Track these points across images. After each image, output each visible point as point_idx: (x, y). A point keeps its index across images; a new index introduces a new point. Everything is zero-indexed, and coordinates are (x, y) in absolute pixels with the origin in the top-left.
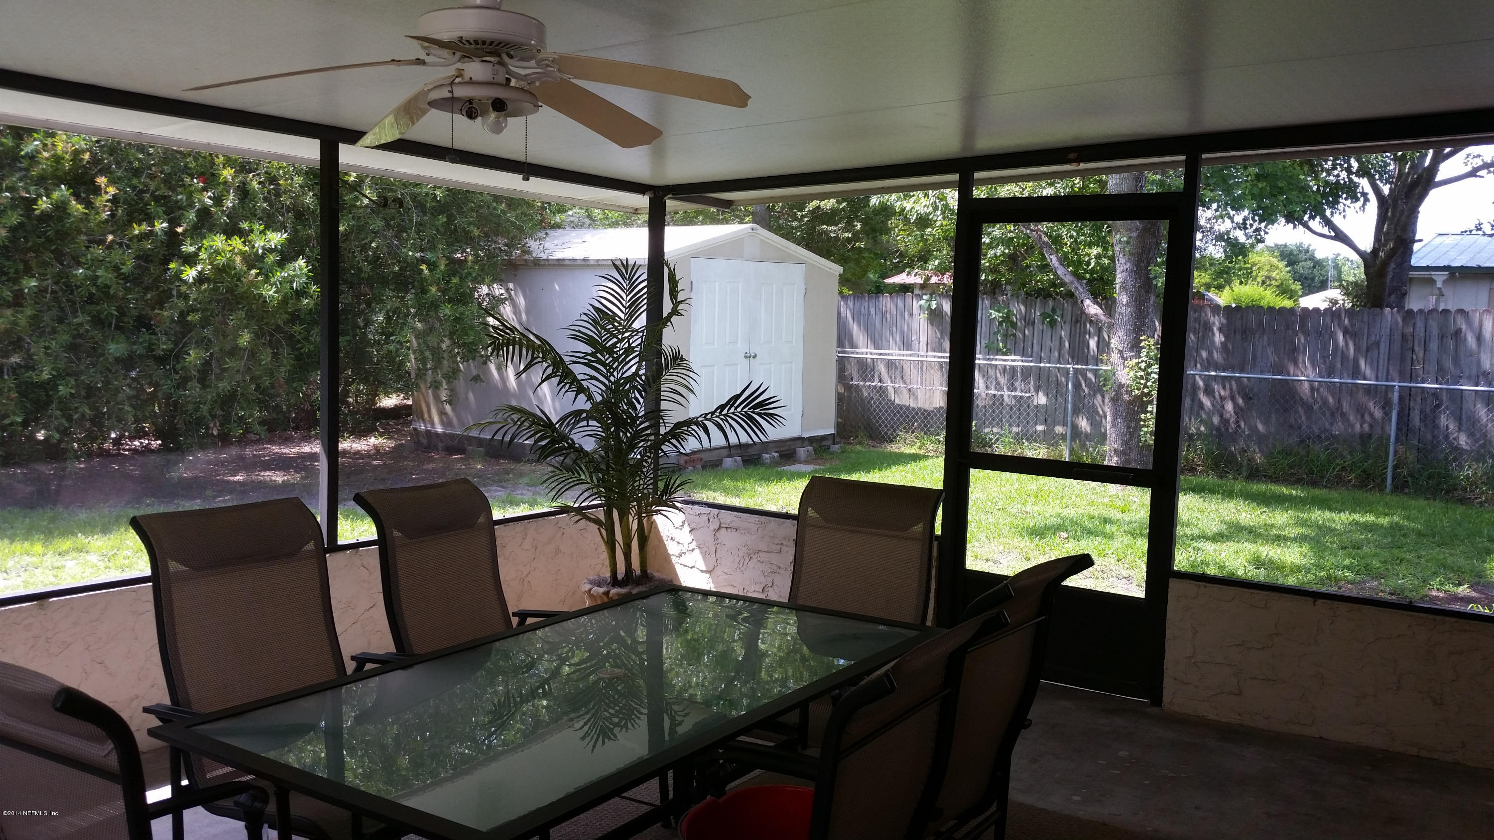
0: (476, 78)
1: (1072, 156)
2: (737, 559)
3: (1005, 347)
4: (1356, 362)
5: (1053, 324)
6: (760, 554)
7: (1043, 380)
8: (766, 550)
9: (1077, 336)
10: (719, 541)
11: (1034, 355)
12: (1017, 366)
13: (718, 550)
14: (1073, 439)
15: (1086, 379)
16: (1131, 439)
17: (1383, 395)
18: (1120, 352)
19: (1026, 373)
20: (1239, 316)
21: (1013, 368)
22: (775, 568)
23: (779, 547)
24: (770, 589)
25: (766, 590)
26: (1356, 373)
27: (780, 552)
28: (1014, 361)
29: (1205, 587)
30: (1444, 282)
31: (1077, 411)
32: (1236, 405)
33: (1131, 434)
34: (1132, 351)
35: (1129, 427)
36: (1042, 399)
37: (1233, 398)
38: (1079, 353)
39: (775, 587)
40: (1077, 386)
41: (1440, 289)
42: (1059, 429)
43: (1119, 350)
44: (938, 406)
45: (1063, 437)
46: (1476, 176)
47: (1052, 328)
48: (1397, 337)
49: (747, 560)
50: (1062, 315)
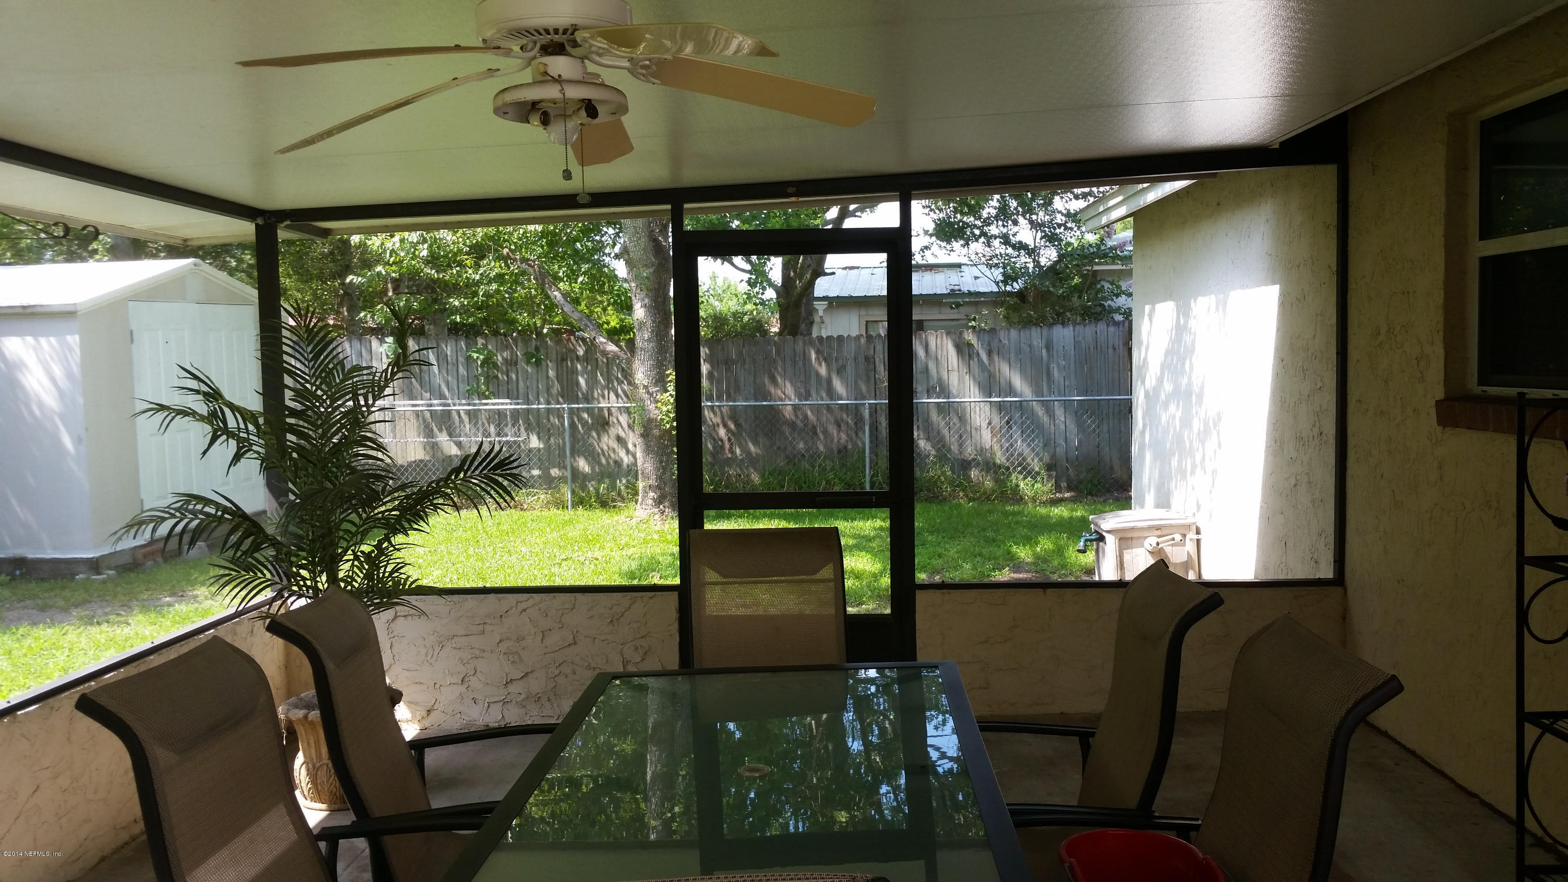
0: (565, 76)
1: (791, 190)
2: (423, 651)
3: (488, 390)
4: (829, 382)
5: (538, 363)
6: (456, 639)
7: (534, 422)
8: (463, 633)
9: (565, 374)
10: (395, 633)
11: (521, 396)
12: (506, 409)
13: (395, 645)
14: (573, 481)
15: (580, 419)
16: (664, 473)
17: (854, 412)
18: (646, 387)
19: (515, 414)
20: (720, 347)
21: (500, 413)
22: (477, 652)
23: (481, 627)
24: (471, 678)
25: (466, 679)
26: (831, 393)
27: (483, 632)
28: (503, 404)
29: (949, 593)
30: (825, 310)
31: (574, 452)
32: (728, 430)
33: (664, 468)
34: (657, 386)
35: (661, 462)
36: (535, 442)
37: (725, 426)
38: (569, 392)
39: (478, 674)
40: (573, 425)
41: (821, 317)
42: (555, 472)
43: (644, 386)
44: (413, 460)
45: (562, 479)
46: (856, 216)
47: (537, 366)
48: (861, 359)
49: (437, 649)
50: (547, 354)
